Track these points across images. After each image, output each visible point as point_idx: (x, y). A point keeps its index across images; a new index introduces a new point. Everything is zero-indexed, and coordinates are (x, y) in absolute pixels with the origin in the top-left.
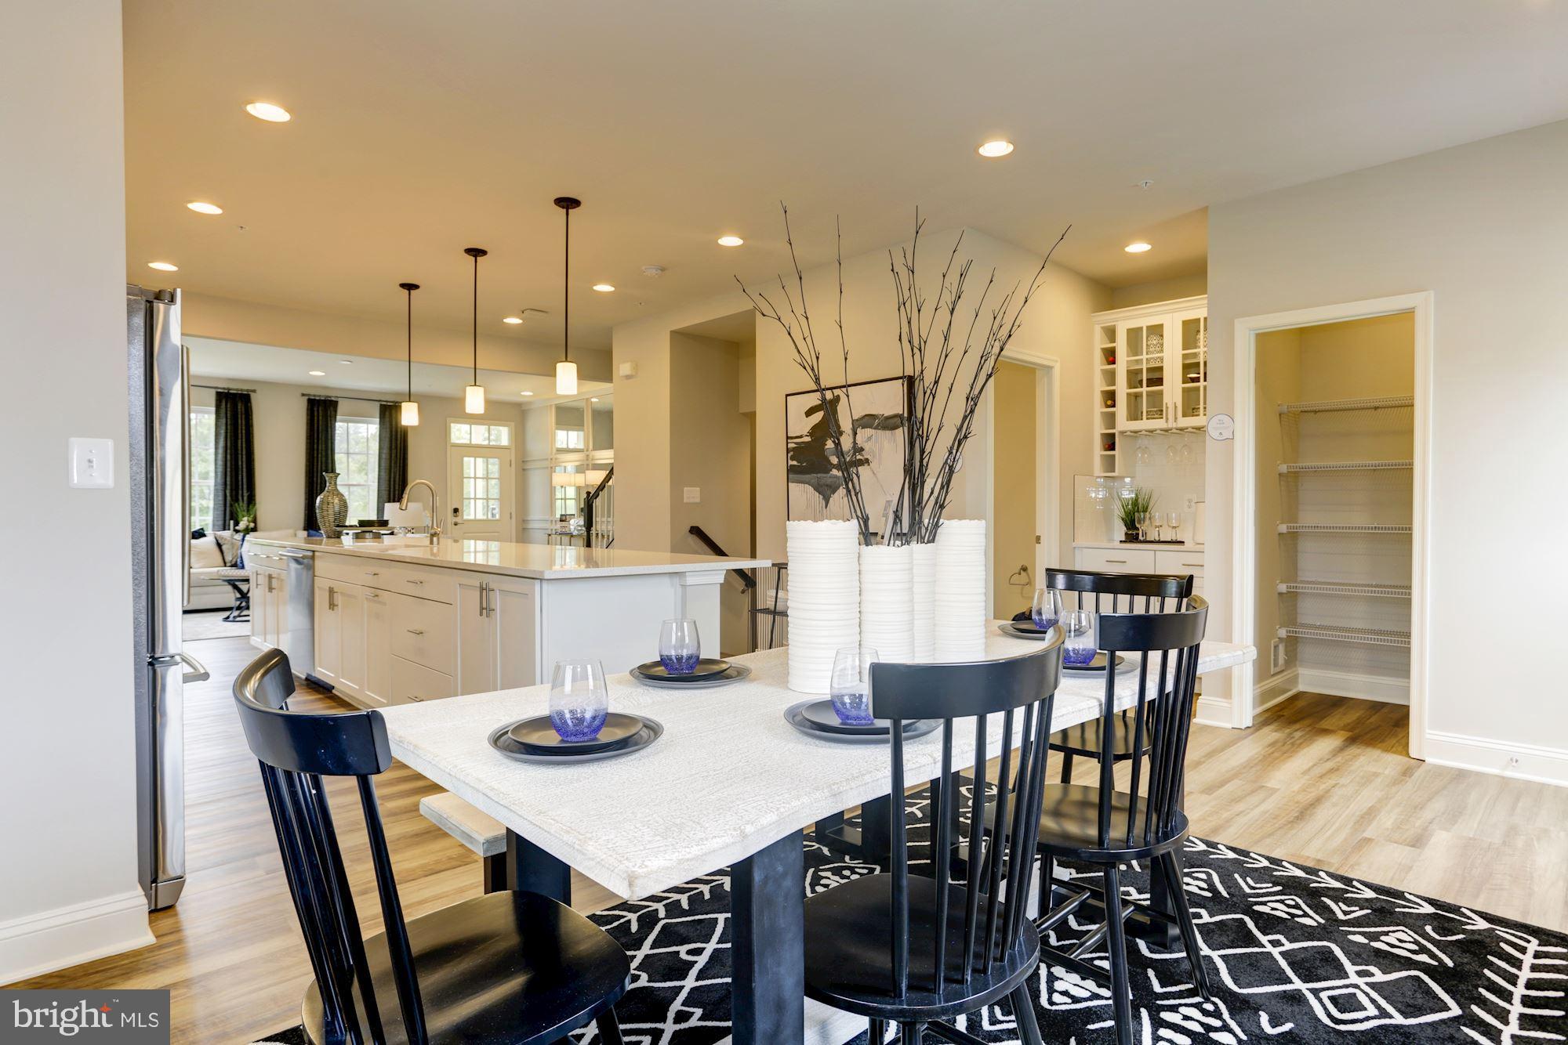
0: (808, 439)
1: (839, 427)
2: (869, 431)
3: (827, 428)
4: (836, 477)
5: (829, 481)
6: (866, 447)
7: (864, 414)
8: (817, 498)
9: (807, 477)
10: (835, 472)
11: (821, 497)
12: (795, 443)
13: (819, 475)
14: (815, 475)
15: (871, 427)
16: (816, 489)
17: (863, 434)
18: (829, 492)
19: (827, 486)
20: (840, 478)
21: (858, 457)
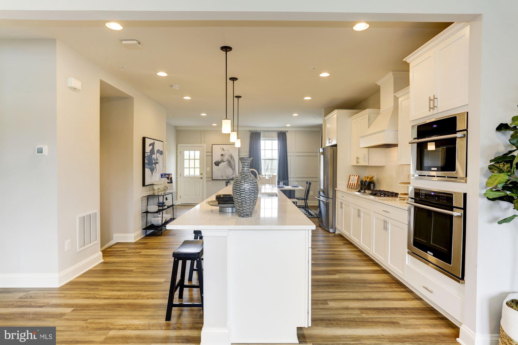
0: (149, 154)
3: (152, 151)
6: (158, 158)
7: (158, 149)
8: (150, 173)
9: (149, 166)
10: (153, 165)
12: (147, 155)
13: (151, 166)
15: (159, 153)
16: (150, 170)
17: (158, 155)
18: (152, 171)
19: (152, 169)
20: (154, 167)
21: (157, 161)
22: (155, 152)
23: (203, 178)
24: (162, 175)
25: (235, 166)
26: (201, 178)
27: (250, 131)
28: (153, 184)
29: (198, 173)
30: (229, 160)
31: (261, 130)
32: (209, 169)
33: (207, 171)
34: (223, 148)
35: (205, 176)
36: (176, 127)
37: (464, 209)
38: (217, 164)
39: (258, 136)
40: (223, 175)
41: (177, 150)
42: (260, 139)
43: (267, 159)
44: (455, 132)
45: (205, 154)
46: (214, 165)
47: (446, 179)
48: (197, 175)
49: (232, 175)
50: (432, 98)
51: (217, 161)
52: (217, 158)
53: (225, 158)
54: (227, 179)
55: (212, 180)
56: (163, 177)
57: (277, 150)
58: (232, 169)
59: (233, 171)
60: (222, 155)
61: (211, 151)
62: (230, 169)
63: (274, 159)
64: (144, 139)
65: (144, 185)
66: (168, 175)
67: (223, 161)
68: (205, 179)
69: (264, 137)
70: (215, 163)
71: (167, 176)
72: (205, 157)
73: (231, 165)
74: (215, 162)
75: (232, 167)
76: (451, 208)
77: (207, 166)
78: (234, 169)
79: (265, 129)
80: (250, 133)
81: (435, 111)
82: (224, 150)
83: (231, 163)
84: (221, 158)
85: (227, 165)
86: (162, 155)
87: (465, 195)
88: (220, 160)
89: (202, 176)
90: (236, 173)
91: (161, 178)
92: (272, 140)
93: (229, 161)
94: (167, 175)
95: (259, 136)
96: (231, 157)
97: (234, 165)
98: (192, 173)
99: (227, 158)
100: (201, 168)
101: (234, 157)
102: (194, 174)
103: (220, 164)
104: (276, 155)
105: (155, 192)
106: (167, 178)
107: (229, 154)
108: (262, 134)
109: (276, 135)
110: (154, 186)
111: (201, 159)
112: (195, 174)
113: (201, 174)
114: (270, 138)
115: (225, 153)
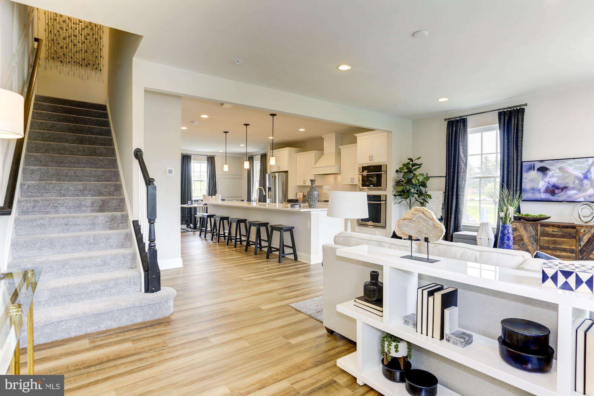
31: (192, 153)
37: (386, 200)
42: (191, 162)
44: (381, 171)
47: (377, 190)
50: (371, 156)
69: (194, 160)
76: (380, 201)
79: (195, 153)
81: (372, 162)
87: (386, 195)
108: (192, 158)
109: (205, 158)
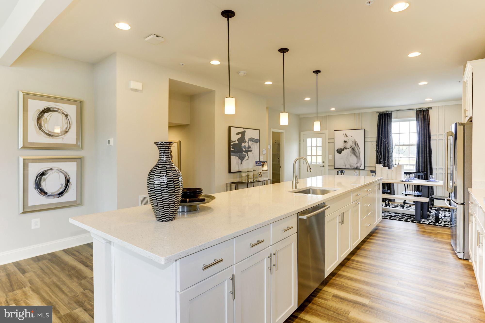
0: (237, 142)
1: (245, 140)
2: (252, 142)
3: (242, 140)
4: (244, 154)
5: (242, 156)
6: (251, 146)
7: (251, 137)
8: (239, 161)
9: (236, 154)
10: (244, 153)
11: (240, 160)
12: (233, 143)
13: (240, 154)
14: (239, 154)
15: (252, 141)
16: (239, 158)
17: (251, 143)
18: (242, 159)
19: (242, 157)
20: (245, 155)
21: (250, 149)
22: (247, 140)
23: (325, 166)
24: (257, 163)
25: (359, 154)
26: (323, 166)
27: (377, 113)
28: (241, 172)
29: (320, 160)
30: (353, 146)
31: (393, 109)
32: (331, 157)
33: (329, 159)
34: (346, 135)
35: (327, 164)
36: (298, 115)
38: (340, 151)
39: (388, 118)
40: (346, 164)
41: (300, 138)
42: (391, 121)
43: (402, 145)
45: (327, 141)
46: (336, 152)
48: (319, 163)
49: (357, 164)
51: (339, 149)
52: (339, 145)
53: (348, 145)
54: (351, 168)
55: (334, 168)
56: (258, 164)
57: (416, 133)
58: (357, 157)
59: (358, 159)
60: (345, 142)
61: (334, 138)
62: (354, 157)
63: (412, 145)
64: (230, 128)
65: (230, 172)
66: (264, 163)
67: (345, 148)
68: (327, 167)
69: (397, 117)
70: (337, 151)
71: (262, 164)
72: (327, 144)
73: (355, 152)
74: (337, 149)
75: (357, 155)
77: (329, 154)
78: (358, 157)
79: (398, 109)
80: (378, 114)
82: (347, 136)
83: (355, 150)
84: (344, 145)
85: (351, 153)
86: (259, 143)
88: (342, 148)
89: (324, 164)
90: (361, 162)
91: (256, 165)
92: (409, 121)
93: (353, 149)
94: (262, 162)
95: (390, 117)
96: (356, 143)
97: (359, 152)
98: (314, 161)
99: (351, 145)
100: (323, 155)
101: (358, 143)
102: (316, 162)
103: (343, 152)
104: (414, 139)
105: (243, 179)
106: (261, 166)
107: (353, 140)
108: (394, 115)
109: (413, 114)
110: (242, 173)
111: (323, 147)
112: (318, 162)
113: (324, 162)
114: (407, 119)
115: (348, 139)
